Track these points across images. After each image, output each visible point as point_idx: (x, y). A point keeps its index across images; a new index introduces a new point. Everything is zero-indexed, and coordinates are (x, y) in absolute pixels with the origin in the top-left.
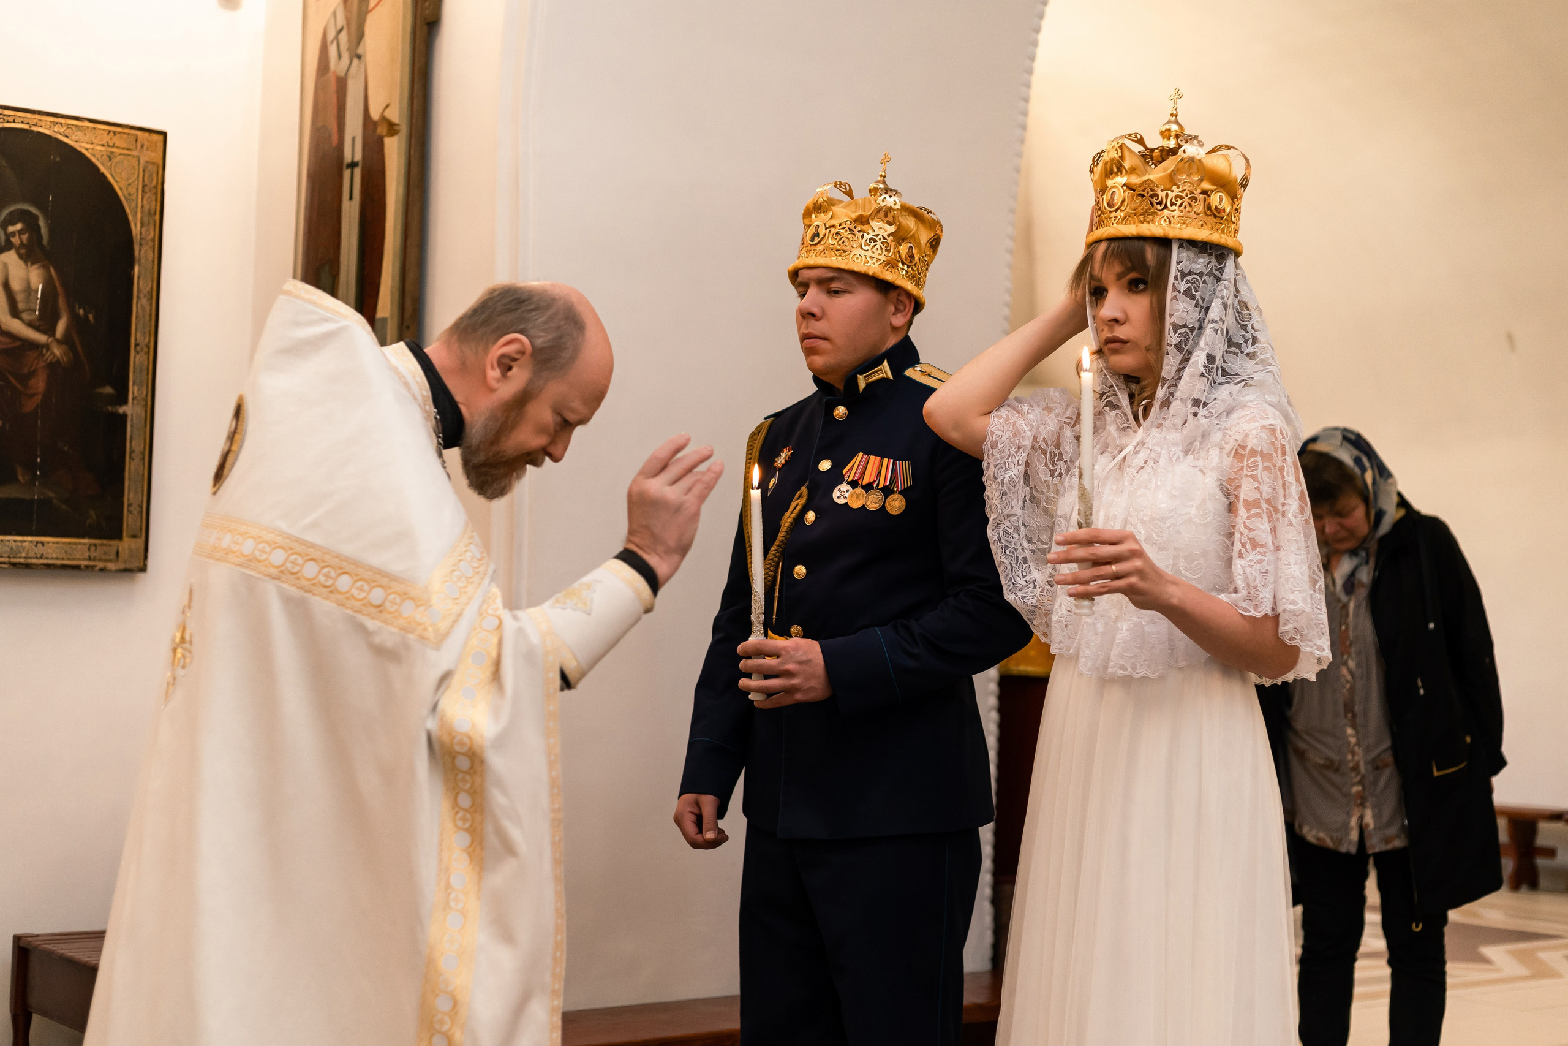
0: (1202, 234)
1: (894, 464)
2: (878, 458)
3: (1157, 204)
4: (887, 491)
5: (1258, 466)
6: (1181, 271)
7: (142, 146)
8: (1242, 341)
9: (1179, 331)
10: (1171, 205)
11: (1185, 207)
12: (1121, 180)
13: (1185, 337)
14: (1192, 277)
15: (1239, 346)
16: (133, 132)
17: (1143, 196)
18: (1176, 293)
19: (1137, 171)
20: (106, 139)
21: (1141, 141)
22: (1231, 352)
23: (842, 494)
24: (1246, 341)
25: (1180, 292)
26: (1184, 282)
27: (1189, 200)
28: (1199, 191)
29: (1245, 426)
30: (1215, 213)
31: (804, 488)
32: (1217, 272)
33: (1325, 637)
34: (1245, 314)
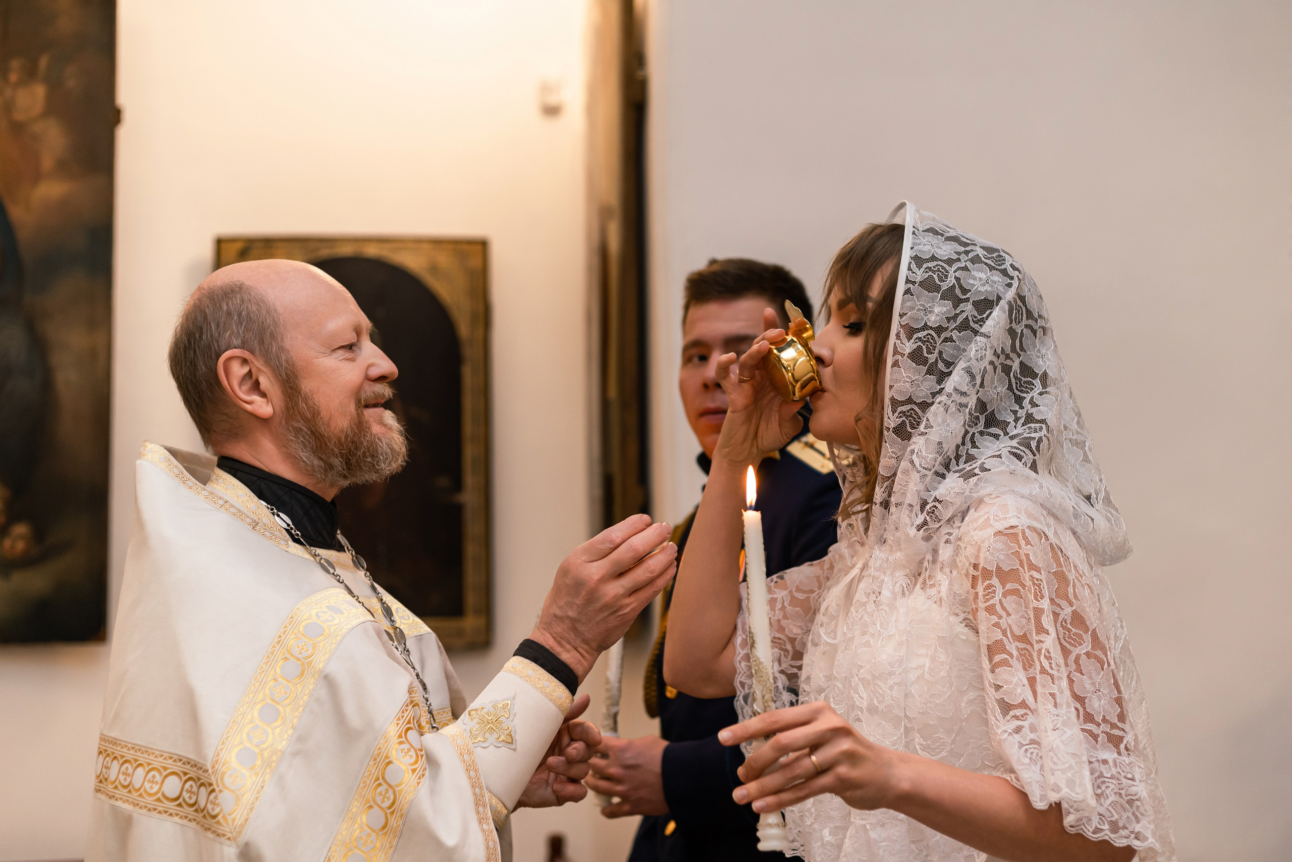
5: (994, 592)
6: (906, 326)
14: (926, 333)
29: (977, 535)
32: (976, 325)
33: (1148, 819)
34: (1025, 382)
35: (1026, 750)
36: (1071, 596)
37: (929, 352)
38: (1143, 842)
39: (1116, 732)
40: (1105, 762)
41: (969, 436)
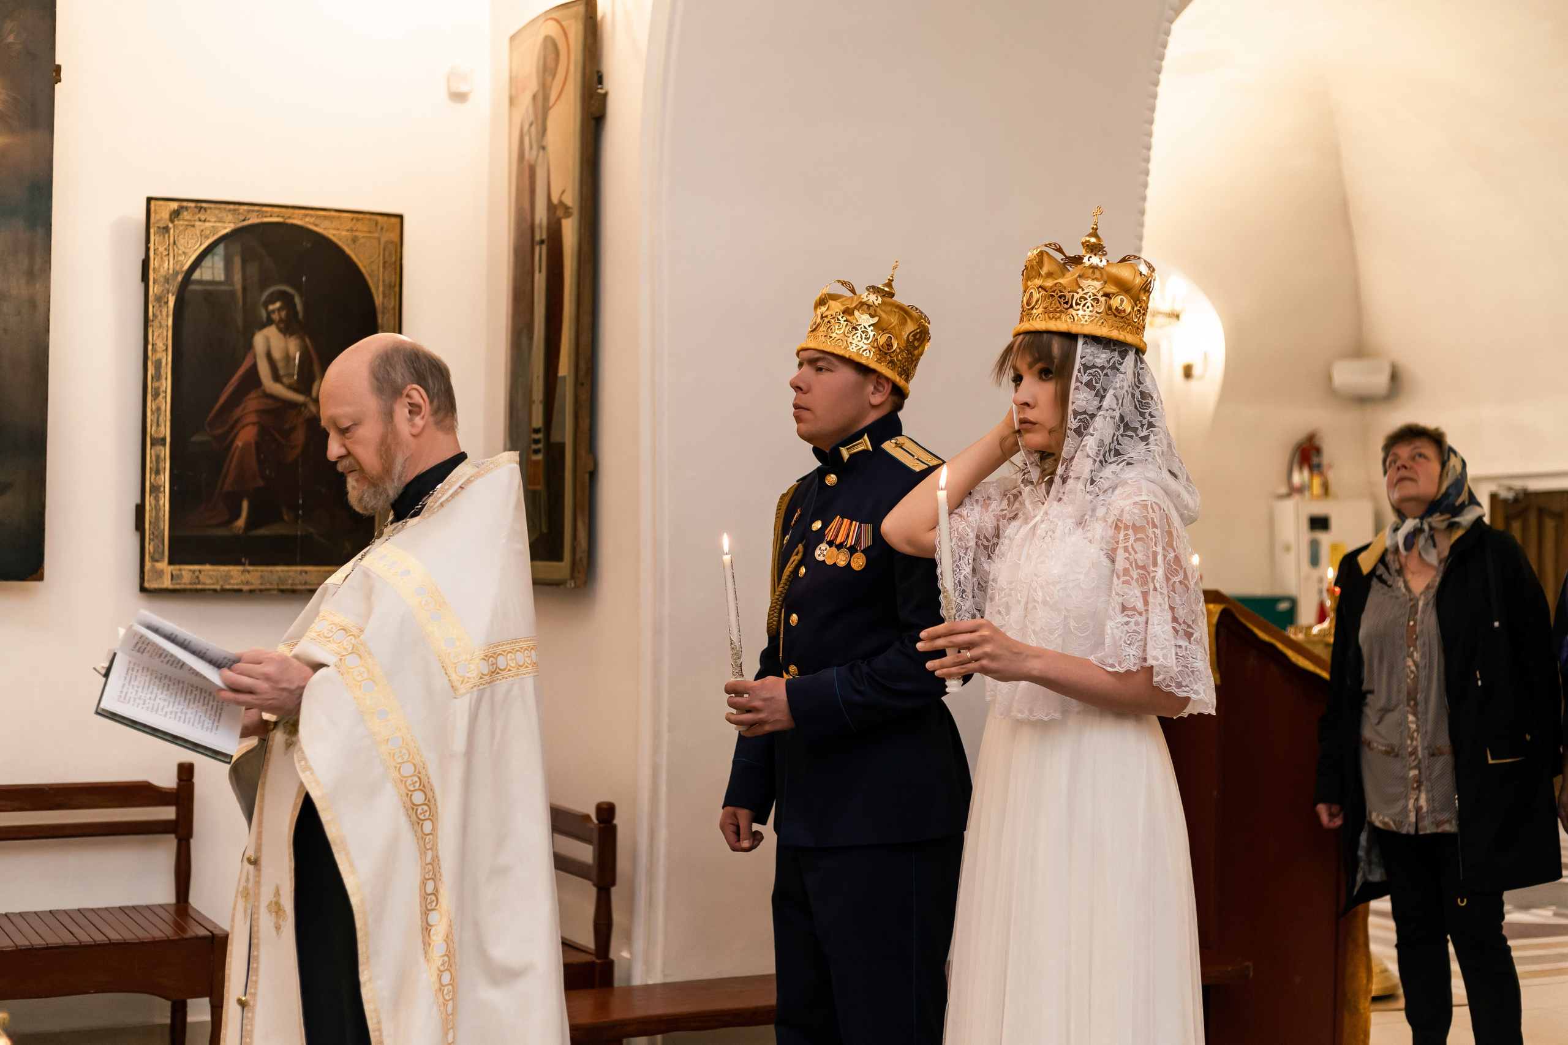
0: (1103, 331)
1: (860, 526)
2: (849, 521)
3: (1064, 303)
4: (852, 550)
6: (1084, 365)
7: (382, 229)
8: (1138, 425)
9: (1078, 417)
10: (1076, 305)
11: (1088, 307)
12: (1038, 282)
13: (1084, 422)
14: (1094, 370)
15: (1135, 430)
16: (374, 217)
17: (1053, 296)
18: (1079, 384)
19: (1054, 276)
20: (350, 225)
21: (1060, 250)
22: (1127, 436)
23: (823, 553)
24: (1142, 426)
25: (1082, 383)
26: (1086, 374)
27: (1092, 302)
28: (1101, 293)
29: (1122, 503)
30: (1115, 313)
31: (800, 547)
32: (1119, 366)
33: (1202, 682)
34: (1145, 403)
35: (1130, 636)
36: (1175, 546)
37: (1097, 383)
38: (1198, 696)
39: (1189, 630)
40: (1180, 647)
41: (1115, 438)
